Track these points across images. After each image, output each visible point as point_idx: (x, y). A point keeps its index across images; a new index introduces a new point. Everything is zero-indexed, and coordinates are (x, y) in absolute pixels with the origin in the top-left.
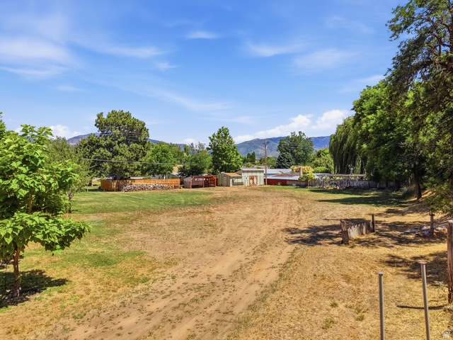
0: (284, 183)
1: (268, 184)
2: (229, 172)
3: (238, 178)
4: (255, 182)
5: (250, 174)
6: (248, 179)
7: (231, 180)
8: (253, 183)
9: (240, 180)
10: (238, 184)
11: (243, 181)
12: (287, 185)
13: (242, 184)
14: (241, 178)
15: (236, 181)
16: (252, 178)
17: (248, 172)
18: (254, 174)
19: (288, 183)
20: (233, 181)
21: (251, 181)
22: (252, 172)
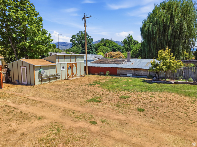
0: (113, 72)
1: (89, 74)
2: (32, 58)
3: (49, 67)
4: (75, 72)
5: (68, 61)
6: (65, 68)
7: (37, 73)
8: (72, 73)
9: (52, 72)
10: (50, 78)
11: (59, 72)
12: (119, 75)
13: (56, 77)
14: (54, 67)
15: (46, 73)
16: (71, 67)
17: (65, 57)
18: (73, 61)
19: (119, 72)
20: (40, 75)
21: (70, 71)
22: (70, 57)
